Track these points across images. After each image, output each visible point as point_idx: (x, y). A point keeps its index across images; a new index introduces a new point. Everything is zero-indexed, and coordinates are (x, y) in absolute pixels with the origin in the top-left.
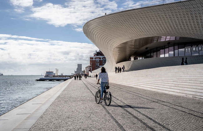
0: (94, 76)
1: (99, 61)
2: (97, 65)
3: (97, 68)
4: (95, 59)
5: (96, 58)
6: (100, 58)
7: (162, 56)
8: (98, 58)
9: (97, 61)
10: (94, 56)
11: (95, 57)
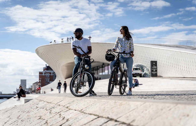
0: (43, 93)
1: (49, 76)
2: (47, 80)
3: (47, 84)
4: (44, 74)
5: (46, 73)
6: (50, 73)
7: (101, 74)
8: (48, 73)
9: (47, 76)
10: (44, 70)
11: (44, 72)
